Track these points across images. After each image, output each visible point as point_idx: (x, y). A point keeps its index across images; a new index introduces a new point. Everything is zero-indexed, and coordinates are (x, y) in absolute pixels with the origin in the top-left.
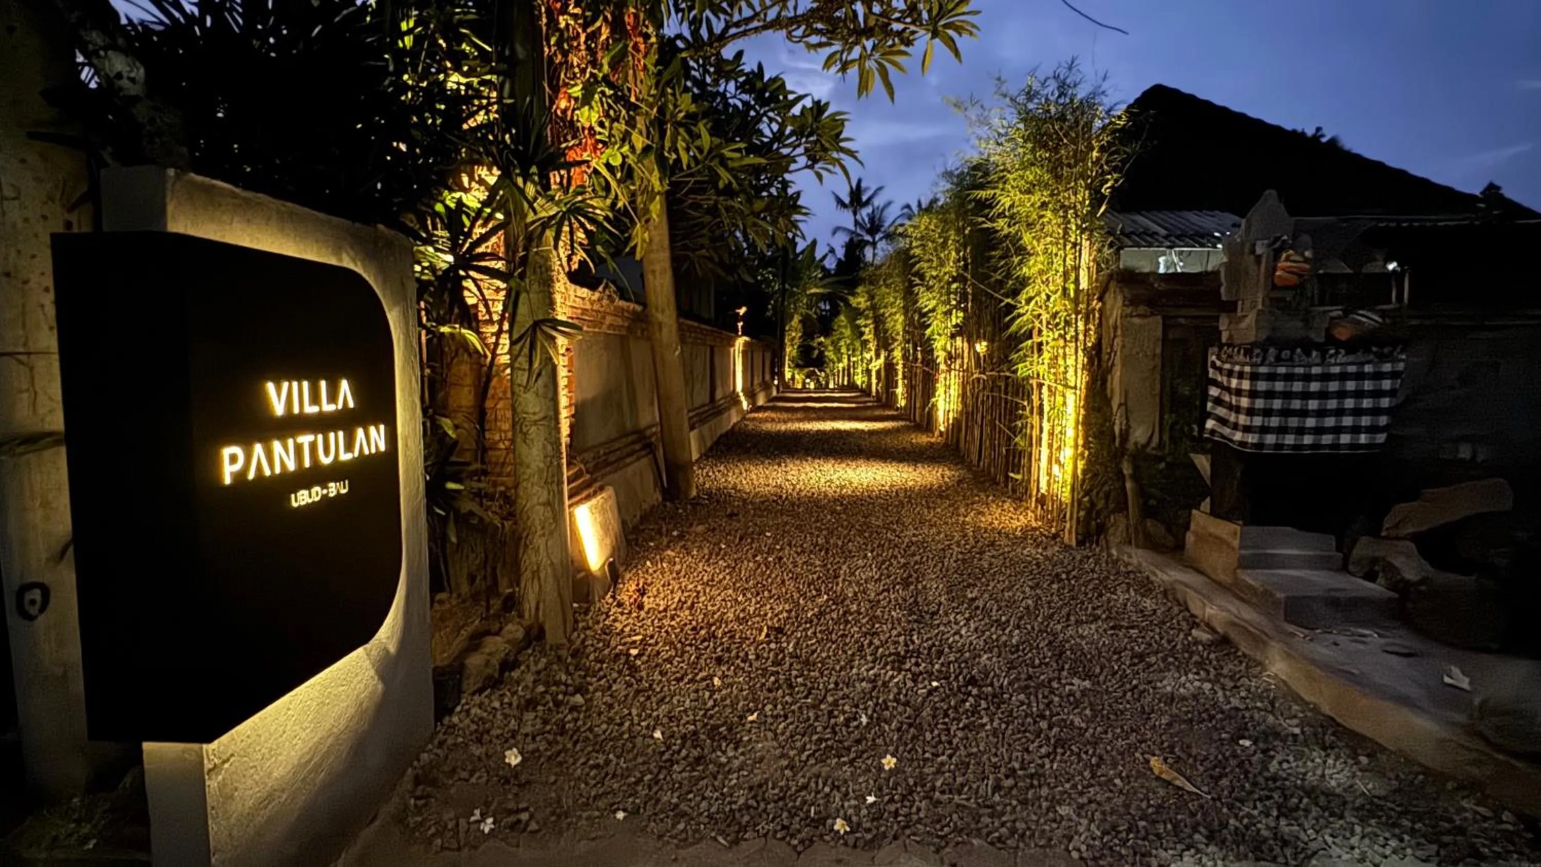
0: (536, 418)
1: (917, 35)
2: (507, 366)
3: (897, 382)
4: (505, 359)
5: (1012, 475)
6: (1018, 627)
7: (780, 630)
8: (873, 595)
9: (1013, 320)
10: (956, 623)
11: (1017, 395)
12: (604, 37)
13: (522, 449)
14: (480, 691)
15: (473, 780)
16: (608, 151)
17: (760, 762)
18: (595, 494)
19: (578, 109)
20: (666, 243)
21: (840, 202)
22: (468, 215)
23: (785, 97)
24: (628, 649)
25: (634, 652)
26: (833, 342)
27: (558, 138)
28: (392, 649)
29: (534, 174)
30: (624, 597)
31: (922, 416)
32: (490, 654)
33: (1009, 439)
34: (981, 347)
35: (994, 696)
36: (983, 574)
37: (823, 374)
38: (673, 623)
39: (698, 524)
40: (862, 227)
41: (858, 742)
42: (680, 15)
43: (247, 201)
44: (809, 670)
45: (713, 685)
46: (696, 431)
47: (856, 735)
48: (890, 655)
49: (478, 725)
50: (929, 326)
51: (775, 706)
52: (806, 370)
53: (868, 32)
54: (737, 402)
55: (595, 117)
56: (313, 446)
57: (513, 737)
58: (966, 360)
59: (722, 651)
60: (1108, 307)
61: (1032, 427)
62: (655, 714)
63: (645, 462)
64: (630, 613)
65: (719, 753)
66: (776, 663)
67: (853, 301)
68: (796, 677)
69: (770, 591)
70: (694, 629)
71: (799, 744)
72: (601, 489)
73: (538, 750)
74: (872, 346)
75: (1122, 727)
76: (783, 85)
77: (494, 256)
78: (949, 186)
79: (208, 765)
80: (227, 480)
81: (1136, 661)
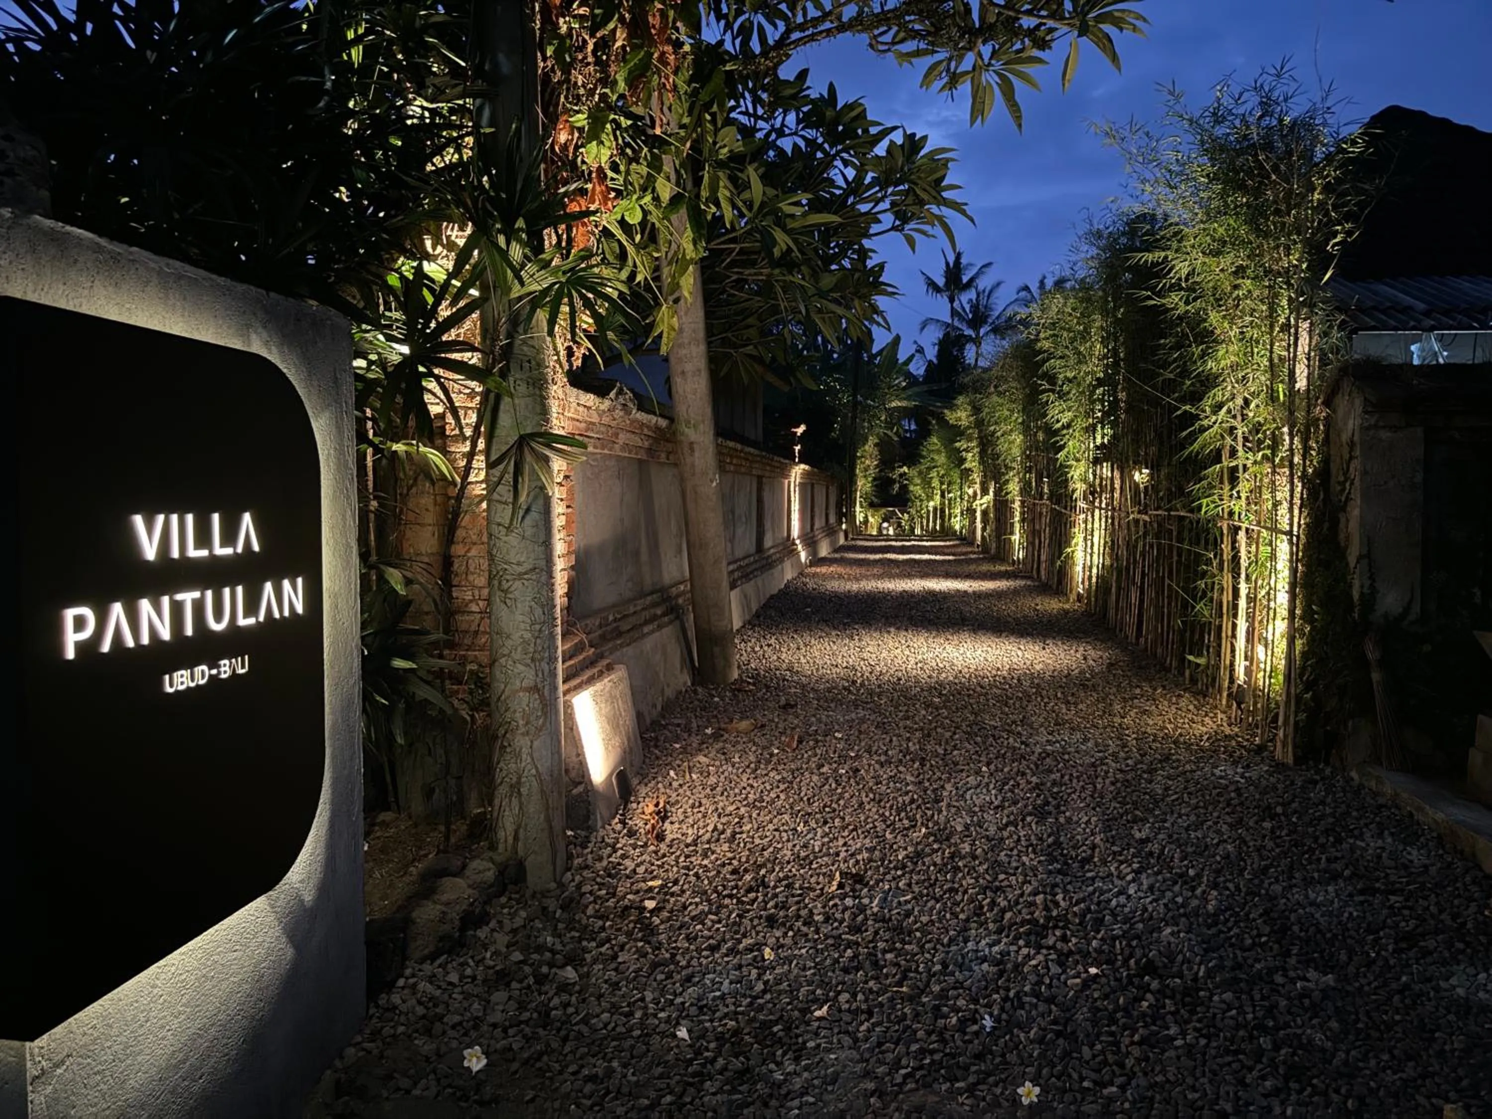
0: (520, 569)
1: (1056, 34)
2: (482, 498)
3: (1012, 525)
4: (479, 490)
5: (1191, 658)
6: (1215, 886)
7: (859, 879)
8: (993, 829)
9: (1193, 437)
10: (1121, 877)
11: (1198, 544)
12: (619, 44)
13: (501, 611)
14: (432, 957)
15: (416, 1092)
16: (624, 203)
17: (834, 1082)
18: (601, 674)
19: (583, 146)
20: (701, 334)
21: (932, 284)
22: (432, 291)
23: (866, 131)
24: (642, 901)
25: (650, 904)
26: (920, 473)
27: (555, 181)
28: (308, 897)
29: (521, 230)
30: (637, 822)
31: (1049, 573)
32: (447, 904)
33: (1185, 605)
34: (1141, 476)
35: (1186, 992)
36: (1156, 803)
37: (906, 516)
38: (705, 862)
39: (742, 719)
40: (961, 318)
41: (979, 1057)
42: (723, 22)
43: (115, 258)
44: (903, 942)
45: (764, 960)
46: (737, 590)
47: (976, 1046)
48: (1024, 922)
49: (427, 1008)
50: (1062, 447)
51: (854, 995)
52: (883, 510)
53: (986, 31)
54: (793, 552)
55: (605, 154)
56: (198, 607)
57: (476, 1027)
58: (1117, 495)
59: (776, 906)
60: (1340, 412)
61: (1222, 590)
62: (679, 1000)
63: (668, 631)
64: (645, 845)
65: (772, 1066)
66: (856, 929)
67: (951, 417)
68: (884, 952)
69: (843, 819)
70: (734, 872)
71: (890, 1056)
72: (609, 668)
73: (510, 1049)
74: (977, 477)
75: (1390, 1052)
76: (863, 115)
77: (466, 346)
78: (1094, 251)
79: (32, 1071)
80: (70, 654)
81: (1404, 945)
